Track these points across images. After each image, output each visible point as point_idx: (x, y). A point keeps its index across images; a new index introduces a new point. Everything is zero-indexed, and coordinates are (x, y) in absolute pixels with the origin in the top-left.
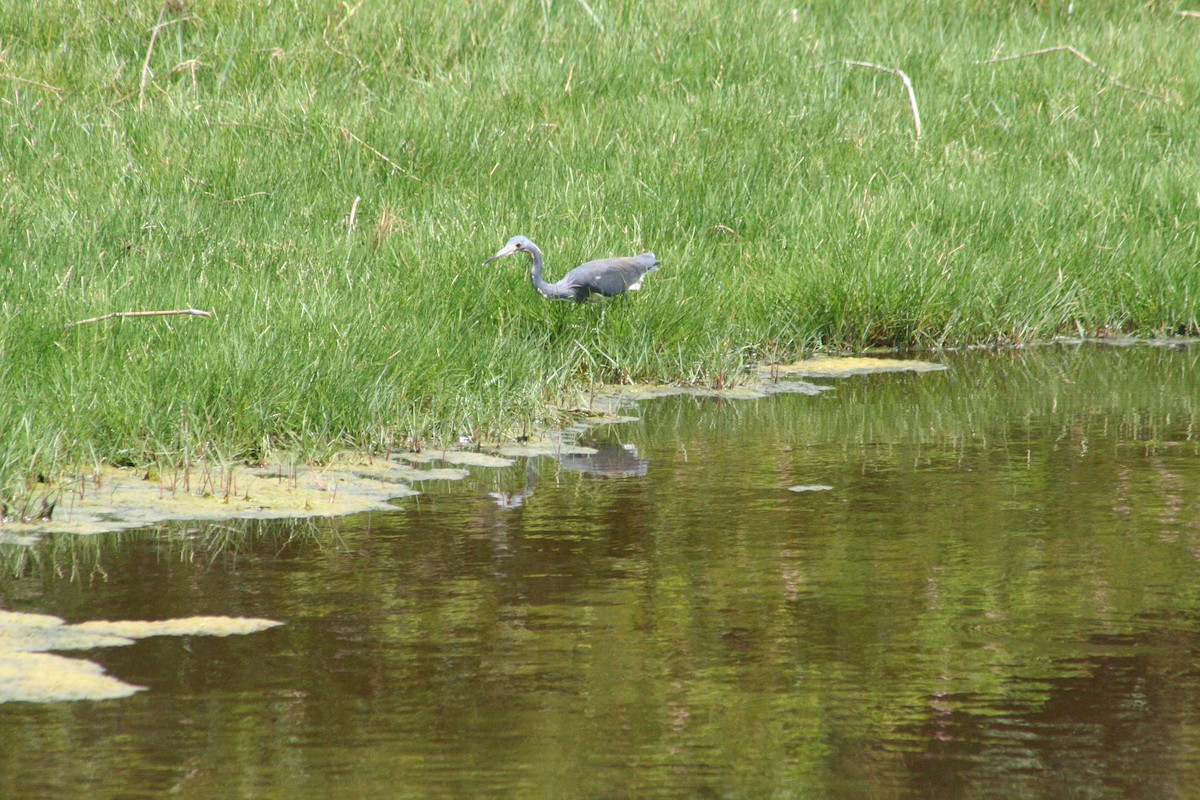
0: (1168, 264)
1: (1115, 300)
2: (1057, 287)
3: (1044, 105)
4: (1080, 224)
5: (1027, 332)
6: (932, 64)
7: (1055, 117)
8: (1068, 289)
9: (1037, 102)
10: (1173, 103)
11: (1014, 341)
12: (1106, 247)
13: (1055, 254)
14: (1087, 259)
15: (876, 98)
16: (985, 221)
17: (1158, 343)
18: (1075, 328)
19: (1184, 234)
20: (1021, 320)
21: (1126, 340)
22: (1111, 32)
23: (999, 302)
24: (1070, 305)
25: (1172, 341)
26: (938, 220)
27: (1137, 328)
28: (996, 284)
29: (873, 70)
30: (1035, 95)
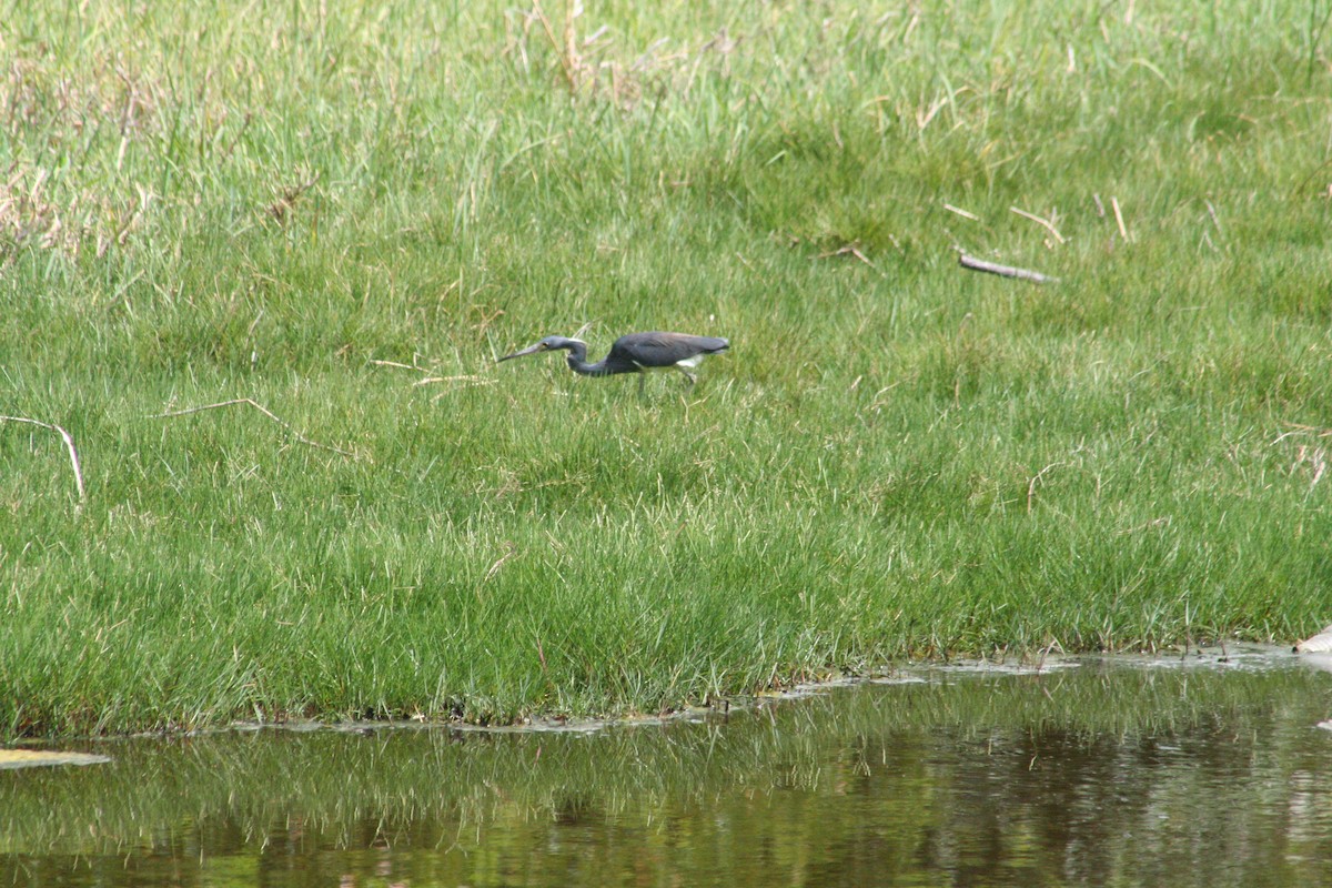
0: (353, 642)
1: (296, 681)
2: (231, 667)
3: (221, 464)
4: (259, 596)
5: (198, 718)
6: (96, 419)
7: (232, 477)
8: (244, 669)
9: (213, 460)
10: (363, 461)
11: (184, 727)
12: (287, 623)
13: (230, 631)
14: (265, 635)
15: (33, 458)
16: (152, 594)
17: (343, 729)
18: (252, 712)
19: (372, 608)
20: (192, 704)
21: (309, 726)
22: (296, 383)
23: (166, 683)
24: (246, 686)
25: (360, 725)
26: (99, 594)
27: (321, 711)
28: (164, 664)
29: (30, 427)
30: (210, 453)
